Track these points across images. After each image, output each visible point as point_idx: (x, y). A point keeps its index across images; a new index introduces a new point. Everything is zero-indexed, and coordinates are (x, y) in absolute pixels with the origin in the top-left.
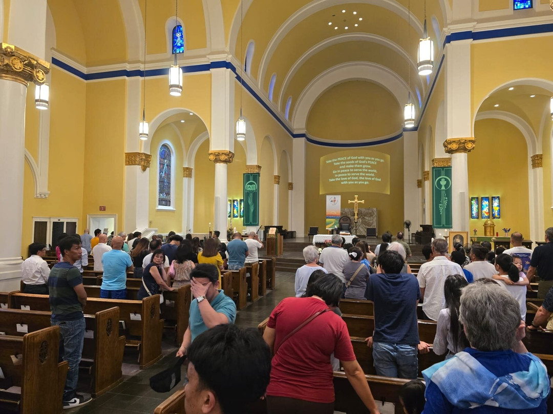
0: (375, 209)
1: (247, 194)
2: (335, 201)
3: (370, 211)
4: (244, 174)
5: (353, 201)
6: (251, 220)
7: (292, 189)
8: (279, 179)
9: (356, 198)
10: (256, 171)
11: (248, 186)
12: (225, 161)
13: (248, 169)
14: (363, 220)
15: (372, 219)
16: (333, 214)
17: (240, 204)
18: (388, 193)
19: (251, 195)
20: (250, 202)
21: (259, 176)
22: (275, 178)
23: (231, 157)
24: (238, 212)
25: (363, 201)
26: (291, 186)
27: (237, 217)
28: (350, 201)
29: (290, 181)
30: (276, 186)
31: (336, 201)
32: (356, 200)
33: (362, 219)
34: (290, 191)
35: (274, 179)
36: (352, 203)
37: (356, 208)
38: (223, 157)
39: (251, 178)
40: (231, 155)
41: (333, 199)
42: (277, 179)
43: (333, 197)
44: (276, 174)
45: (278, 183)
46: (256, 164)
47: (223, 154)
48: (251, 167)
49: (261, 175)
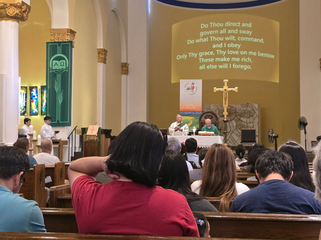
0: (256, 106)
1: (52, 76)
2: (193, 88)
3: (249, 109)
4: (47, 43)
5: (221, 89)
6: (58, 117)
7: (126, 72)
8: (106, 55)
9: (226, 84)
10: (68, 38)
11: (55, 62)
12: (15, 18)
13: (54, 35)
14: (239, 123)
15: (251, 121)
16: (190, 108)
17: (42, 93)
18: (277, 81)
19: (59, 76)
20: (57, 88)
21: (72, 47)
22: (99, 53)
23: (24, 12)
24: (37, 107)
25: (236, 89)
26: (125, 68)
27: (36, 114)
28: (216, 89)
29: (124, 61)
30: (101, 65)
31: (195, 89)
32: (226, 87)
33: (236, 121)
34: (124, 77)
35: (97, 55)
36: (220, 91)
37: (225, 99)
38: (12, 11)
39: (59, 49)
40: (24, 8)
41: (190, 86)
42: (103, 55)
43: (190, 81)
44: (101, 46)
45: (104, 61)
46: (67, 26)
47: (11, 5)
48: (59, 31)
49: (75, 45)
